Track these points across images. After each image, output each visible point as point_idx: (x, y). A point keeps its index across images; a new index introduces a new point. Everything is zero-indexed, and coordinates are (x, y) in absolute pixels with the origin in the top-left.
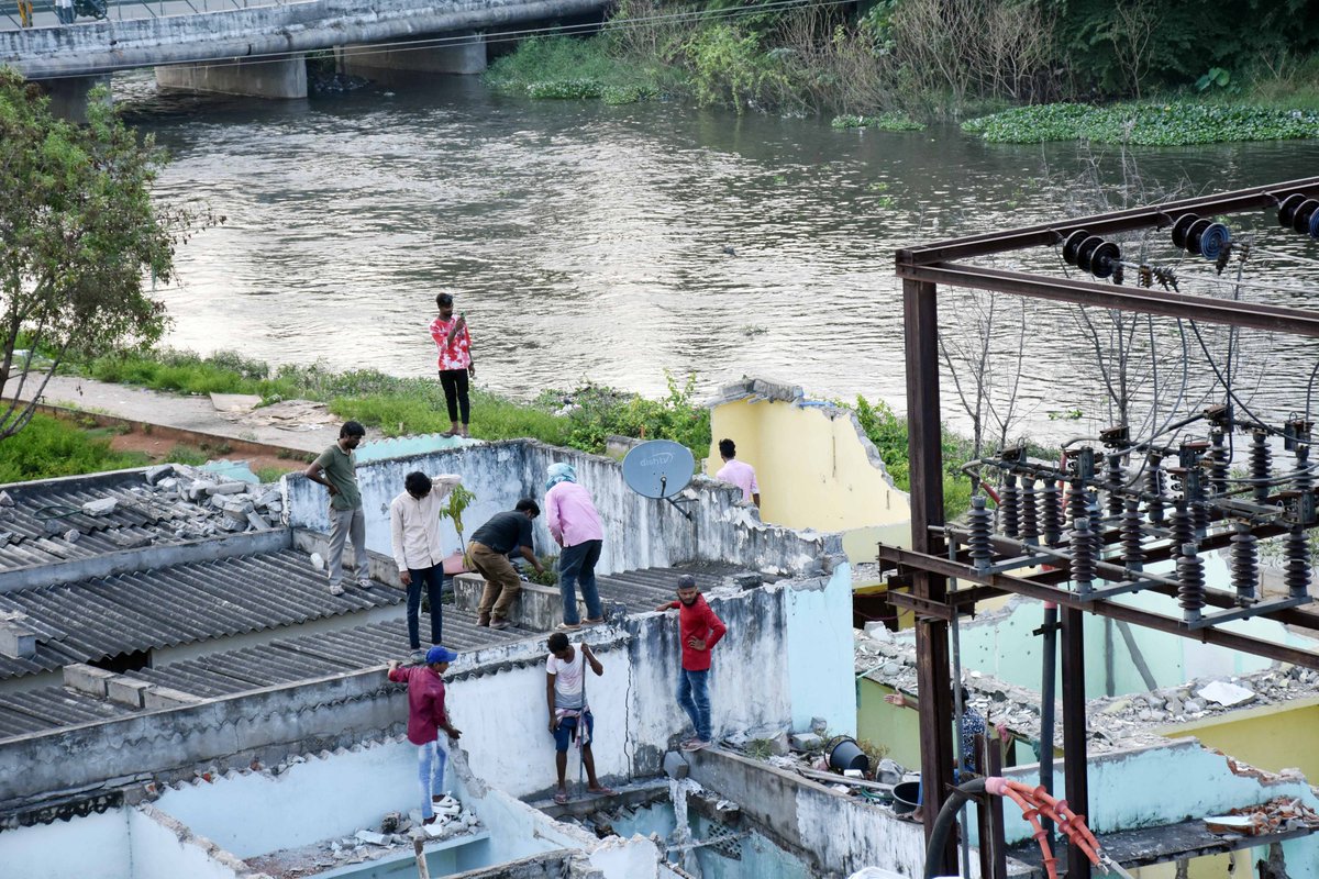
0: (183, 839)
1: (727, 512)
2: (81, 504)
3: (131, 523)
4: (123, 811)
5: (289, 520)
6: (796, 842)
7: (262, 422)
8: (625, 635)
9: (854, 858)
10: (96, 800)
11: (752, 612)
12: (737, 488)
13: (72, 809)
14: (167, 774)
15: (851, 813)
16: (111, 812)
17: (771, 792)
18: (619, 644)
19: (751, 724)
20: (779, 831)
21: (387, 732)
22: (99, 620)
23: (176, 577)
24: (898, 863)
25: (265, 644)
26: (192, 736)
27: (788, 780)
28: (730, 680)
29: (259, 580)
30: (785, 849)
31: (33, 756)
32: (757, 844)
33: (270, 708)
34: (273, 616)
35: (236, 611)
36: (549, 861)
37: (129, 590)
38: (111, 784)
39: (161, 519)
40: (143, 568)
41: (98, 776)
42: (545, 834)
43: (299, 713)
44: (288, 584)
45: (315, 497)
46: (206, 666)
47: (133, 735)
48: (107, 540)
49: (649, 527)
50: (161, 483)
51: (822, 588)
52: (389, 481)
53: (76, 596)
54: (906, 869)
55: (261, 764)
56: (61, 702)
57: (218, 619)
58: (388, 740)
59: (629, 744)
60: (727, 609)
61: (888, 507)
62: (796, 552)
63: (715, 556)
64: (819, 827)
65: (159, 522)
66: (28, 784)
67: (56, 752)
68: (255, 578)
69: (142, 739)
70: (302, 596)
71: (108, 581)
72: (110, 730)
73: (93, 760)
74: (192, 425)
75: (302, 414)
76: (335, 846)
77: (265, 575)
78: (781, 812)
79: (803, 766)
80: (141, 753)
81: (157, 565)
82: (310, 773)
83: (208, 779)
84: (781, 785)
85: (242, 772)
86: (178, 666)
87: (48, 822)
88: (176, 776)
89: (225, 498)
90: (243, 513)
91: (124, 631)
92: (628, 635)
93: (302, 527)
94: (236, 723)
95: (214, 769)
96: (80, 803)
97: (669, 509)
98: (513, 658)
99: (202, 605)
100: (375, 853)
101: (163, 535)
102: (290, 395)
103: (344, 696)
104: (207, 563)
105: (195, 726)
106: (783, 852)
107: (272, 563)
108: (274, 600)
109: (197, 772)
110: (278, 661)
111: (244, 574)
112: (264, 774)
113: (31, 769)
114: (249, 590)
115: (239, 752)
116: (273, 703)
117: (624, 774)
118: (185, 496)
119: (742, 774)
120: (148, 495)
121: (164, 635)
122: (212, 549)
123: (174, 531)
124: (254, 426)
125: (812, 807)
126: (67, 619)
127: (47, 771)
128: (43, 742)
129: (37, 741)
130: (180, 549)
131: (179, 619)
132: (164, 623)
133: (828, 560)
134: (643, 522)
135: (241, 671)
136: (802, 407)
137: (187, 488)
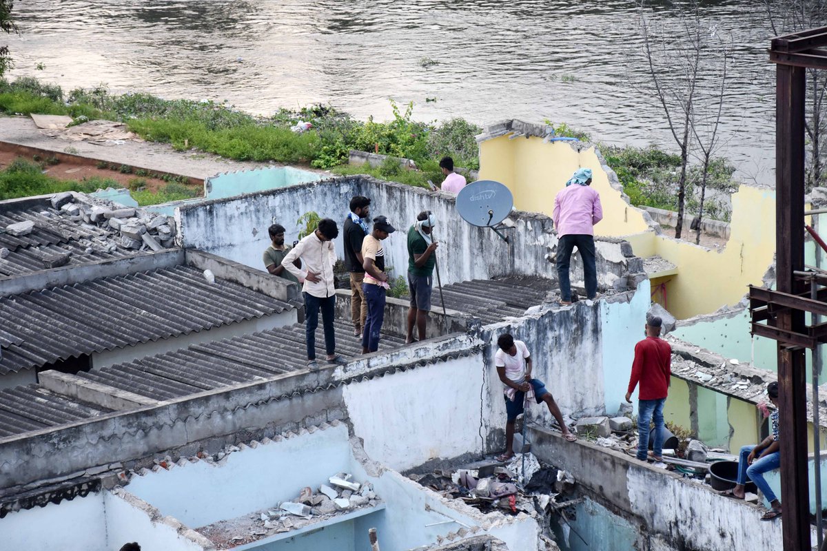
0: (155, 518)
1: (541, 238)
2: (5, 227)
3: (48, 242)
4: (100, 494)
5: (182, 242)
6: (627, 508)
7: (76, 138)
8: (481, 342)
9: (680, 524)
10: (80, 486)
11: (576, 321)
12: (549, 219)
13: (61, 494)
14: (133, 463)
15: (678, 488)
16: (91, 494)
17: (604, 468)
18: (476, 350)
19: (574, 409)
20: (611, 500)
21: (300, 425)
22: (46, 327)
23: (99, 289)
24: (720, 529)
25: (185, 349)
26: (151, 432)
27: (620, 459)
28: (559, 375)
29: (165, 292)
30: (616, 513)
31: (28, 452)
32: (591, 508)
33: (211, 408)
34: (185, 324)
35: (153, 319)
36: (474, 546)
37: (63, 301)
38: (89, 472)
39: (71, 239)
40: (70, 283)
41: (80, 467)
42: (436, 508)
43: (233, 411)
44: (189, 295)
45: (202, 224)
46: (144, 368)
47: (106, 433)
48: (32, 256)
49: (471, 247)
50: (65, 207)
51: (629, 300)
52: (258, 211)
53: (22, 307)
54: (728, 535)
55: (205, 453)
56: (32, 400)
57: (141, 326)
58: (303, 431)
59: (483, 428)
60: (557, 319)
61: (626, 221)
62: (603, 271)
63: (530, 271)
64: (647, 497)
65: (69, 241)
66: (25, 475)
67: (46, 448)
68: (162, 290)
69: (113, 436)
70: (203, 306)
71: (44, 293)
72: (88, 430)
73: (75, 453)
74: (21, 140)
75: (106, 132)
76: (264, 517)
77: (169, 288)
78: (613, 484)
79: (624, 446)
80: (113, 447)
81: (81, 280)
82: (242, 459)
83: (165, 466)
84: (613, 463)
85: (191, 460)
86: (120, 368)
87: (43, 505)
88: (139, 465)
89: (120, 221)
90: (139, 234)
91: (67, 337)
92: (483, 342)
93: (192, 248)
94: (185, 421)
95: (169, 458)
96: (68, 489)
97: (489, 234)
98: (396, 363)
99: (125, 314)
100: (298, 524)
101: (76, 252)
102: (92, 117)
103: (267, 397)
104: (120, 277)
105: (154, 424)
106: (614, 516)
107: (171, 277)
108: (182, 309)
109: (156, 461)
110: (200, 364)
111: (152, 287)
112: (208, 461)
113: (27, 462)
114: (160, 301)
115: (188, 443)
116: (213, 404)
117: (479, 452)
118: (86, 219)
119: (578, 453)
120: (55, 218)
121: (102, 340)
122: (123, 267)
123: (84, 248)
124: (71, 141)
125: (642, 481)
126: (19, 327)
127: (40, 463)
128: (37, 441)
129: (31, 440)
130: (100, 267)
131: (110, 327)
132: (99, 330)
133: (634, 278)
134: (466, 243)
135: (173, 373)
136: (552, 141)
137: (88, 213)
